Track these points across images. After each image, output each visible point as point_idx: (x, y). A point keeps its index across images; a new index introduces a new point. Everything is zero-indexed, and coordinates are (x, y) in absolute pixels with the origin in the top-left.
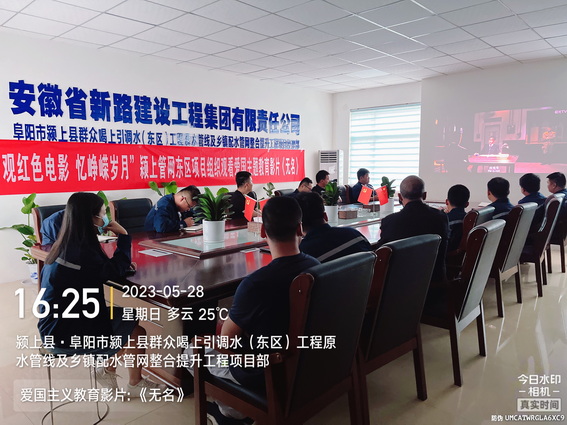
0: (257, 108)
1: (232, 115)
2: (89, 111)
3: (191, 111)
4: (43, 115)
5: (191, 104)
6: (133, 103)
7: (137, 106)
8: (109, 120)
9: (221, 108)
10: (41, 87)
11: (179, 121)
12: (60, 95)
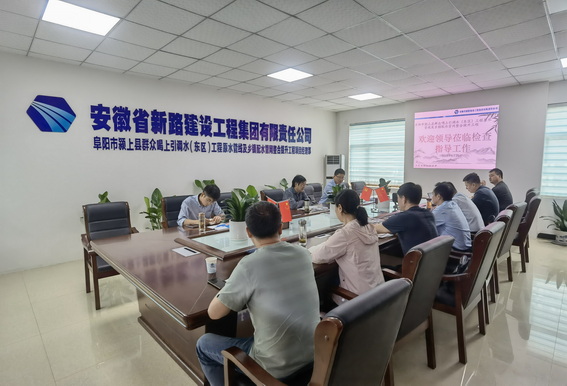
0: (279, 123)
1: (260, 128)
2: (150, 127)
3: (228, 126)
4: (116, 130)
5: (228, 121)
6: (183, 120)
7: (186, 123)
8: (165, 133)
9: (252, 123)
10: (115, 109)
11: (219, 134)
12: (129, 115)
